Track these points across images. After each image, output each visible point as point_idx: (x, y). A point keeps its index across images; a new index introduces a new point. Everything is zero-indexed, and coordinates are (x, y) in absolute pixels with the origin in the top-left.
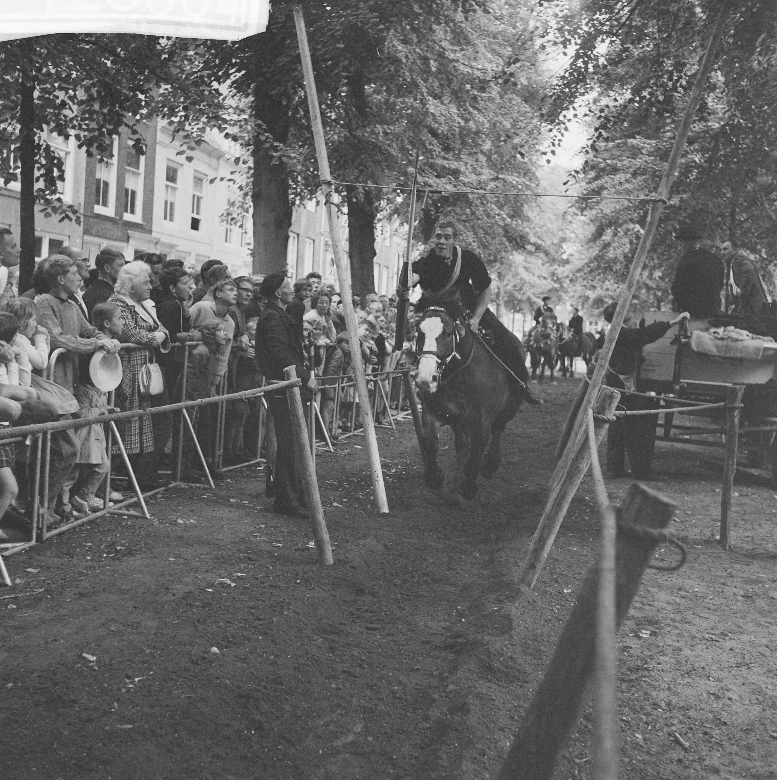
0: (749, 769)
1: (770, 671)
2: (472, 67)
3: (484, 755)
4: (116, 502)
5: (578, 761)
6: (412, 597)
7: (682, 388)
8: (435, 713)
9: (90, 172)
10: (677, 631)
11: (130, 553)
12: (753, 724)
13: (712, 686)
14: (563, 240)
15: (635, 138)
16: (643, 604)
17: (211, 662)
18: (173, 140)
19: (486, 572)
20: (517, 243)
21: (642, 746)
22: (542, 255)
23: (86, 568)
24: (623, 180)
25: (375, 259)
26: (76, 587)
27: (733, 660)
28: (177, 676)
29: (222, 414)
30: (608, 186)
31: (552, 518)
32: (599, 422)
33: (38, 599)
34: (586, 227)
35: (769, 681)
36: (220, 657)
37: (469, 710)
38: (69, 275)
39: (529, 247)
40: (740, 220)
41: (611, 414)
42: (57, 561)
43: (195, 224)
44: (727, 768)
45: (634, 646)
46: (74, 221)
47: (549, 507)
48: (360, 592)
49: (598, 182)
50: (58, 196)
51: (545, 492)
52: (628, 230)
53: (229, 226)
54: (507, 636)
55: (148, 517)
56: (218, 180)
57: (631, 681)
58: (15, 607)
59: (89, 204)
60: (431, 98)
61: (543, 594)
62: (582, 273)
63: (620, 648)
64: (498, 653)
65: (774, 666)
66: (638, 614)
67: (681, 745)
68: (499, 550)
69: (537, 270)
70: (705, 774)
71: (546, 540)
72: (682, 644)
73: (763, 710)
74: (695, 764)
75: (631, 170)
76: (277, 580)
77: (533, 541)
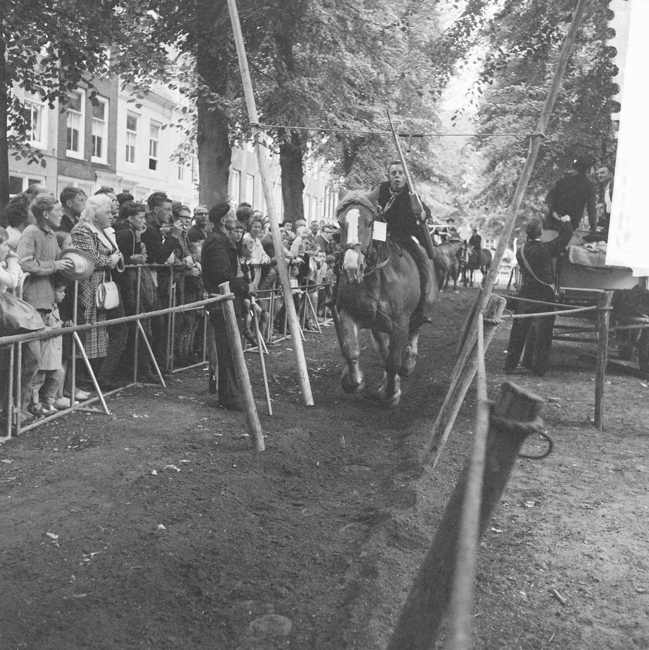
0: (618, 621)
1: (636, 534)
3: (390, 612)
4: (81, 401)
6: (332, 477)
7: (561, 294)
8: (349, 576)
9: (62, 123)
10: (557, 502)
11: (91, 444)
12: (621, 581)
13: (587, 548)
14: (464, 172)
15: (520, 85)
16: (528, 478)
17: (157, 538)
19: (396, 454)
20: (423, 175)
21: (525, 602)
22: (445, 185)
23: (53, 458)
24: (511, 121)
25: (304, 191)
26: (44, 475)
27: (605, 525)
28: (128, 550)
29: (172, 324)
30: (499, 125)
31: (450, 409)
32: (487, 325)
33: (11, 486)
34: (482, 161)
35: (636, 542)
36: (166, 533)
37: (378, 574)
38: (53, 211)
39: (434, 179)
41: (499, 317)
42: (29, 453)
43: (153, 165)
44: (598, 620)
45: (520, 515)
47: (448, 397)
48: (288, 473)
49: (491, 123)
50: (26, 142)
51: (446, 384)
52: (516, 161)
53: (180, 165)
54: (411, 509)
55: (108, 413)
56: (168, 126)
57: (517, 545)
59: (62, 150)
60: (348, 54)
61: (444, 472)
62: (479, 200)
63: (508, 517)
64: (404, 524)
65: (639, 530)
66: (524, 487)
67: (559, 600)
68: (407, 435)
69: (441, 197)
70: (579, 626)
71: (445, 426)
72: (561, 512)
73: (630, 568)
74: (571, 617)
75: (517, 112)
76: (217, 465)
77: (434, 427)
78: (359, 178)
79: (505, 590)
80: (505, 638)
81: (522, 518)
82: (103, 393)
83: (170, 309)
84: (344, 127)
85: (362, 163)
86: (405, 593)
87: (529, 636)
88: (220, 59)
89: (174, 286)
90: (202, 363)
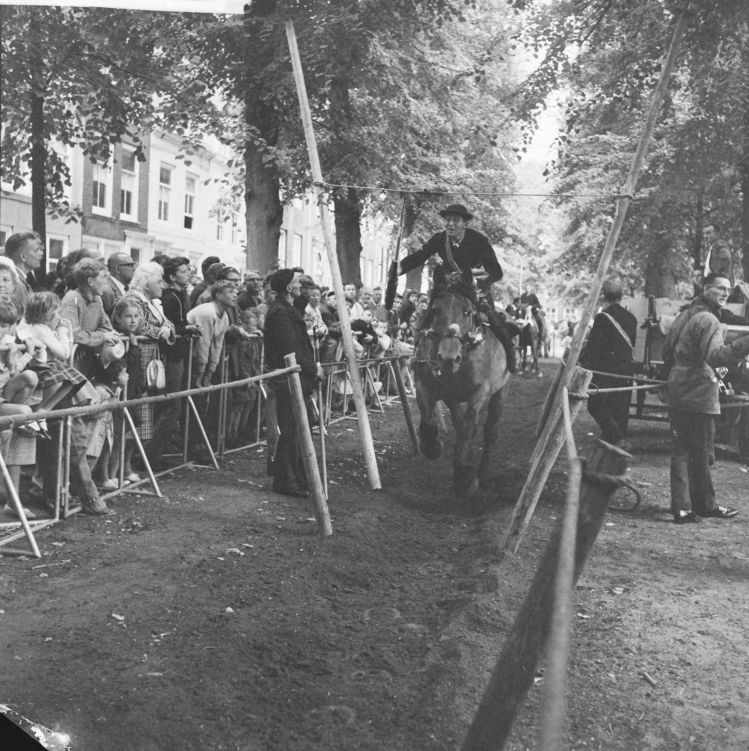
0: (710, 701)
1: (730, 620)
2: (450, 69)
3: (475, 691)
7: (652, 369)
8: (430, 659)
9: (88, 175)
10: (648, 588)
11: (146, 527)
12: (714, 665)
13: (679, 633)
14: (540, 231)
15: (606, 134)
16: (617, 565)
17: (227, 620)
19: (473, 540)
20: (495, 236)
21: (614, 684)
22: (519, 247)
23: (107, 541)
24: (595, 174)
25: (362, 254)
26: (100, 558)
27: (698, 611)
28: (198, 631)
29: (224, 401)
30: (582, 179)
31: (532, 490)
32: (573, 400)
33: (66, 569)
34: (562, 219)
35: (730, 628)
36: (236, 616)
37: (460, 656)
38: (98, 278)
39: (507, 240)
41: (585, 392)
42: (80, 536)
43: (188, 223)
44: (690, 701)
45: (608, 601)
46: (79, 223)
47: (530, 477)
49: (573, 176)
50: (64, 199)
51: (526, 468)
52: (601, 221)
53: (220, 224)
54: (493, 594)
55: (160, 496)
56: (212, 182)
57: (606, 630)
58: (46, 575)
59: (87, 206)
60: (412, 100)
61: (526, 557)
62: (559, 265)
63: (596, 603)
64: (486, 608)
65: (735, 617)
66: (612, 574)
67: (649, 681)
68: (485, 520)
69: (516, 260)
70: (670, 706)
71: (527, 508)
72: (651, 599)
73: (724, 653)
74: (661, 698)
75: (602, 165)
76: (282, 549)
77: (515, 510)
78: (423, 237)
79: (594, 673)
80: (594, 717)
81: (610, 601)
82: (154, 474)
83: (222, 385)
84: (408, 181)
85: (427, 222)
86: (489, 673)
87: (618, 715)
89: (225, 359)
90: (254, 445)
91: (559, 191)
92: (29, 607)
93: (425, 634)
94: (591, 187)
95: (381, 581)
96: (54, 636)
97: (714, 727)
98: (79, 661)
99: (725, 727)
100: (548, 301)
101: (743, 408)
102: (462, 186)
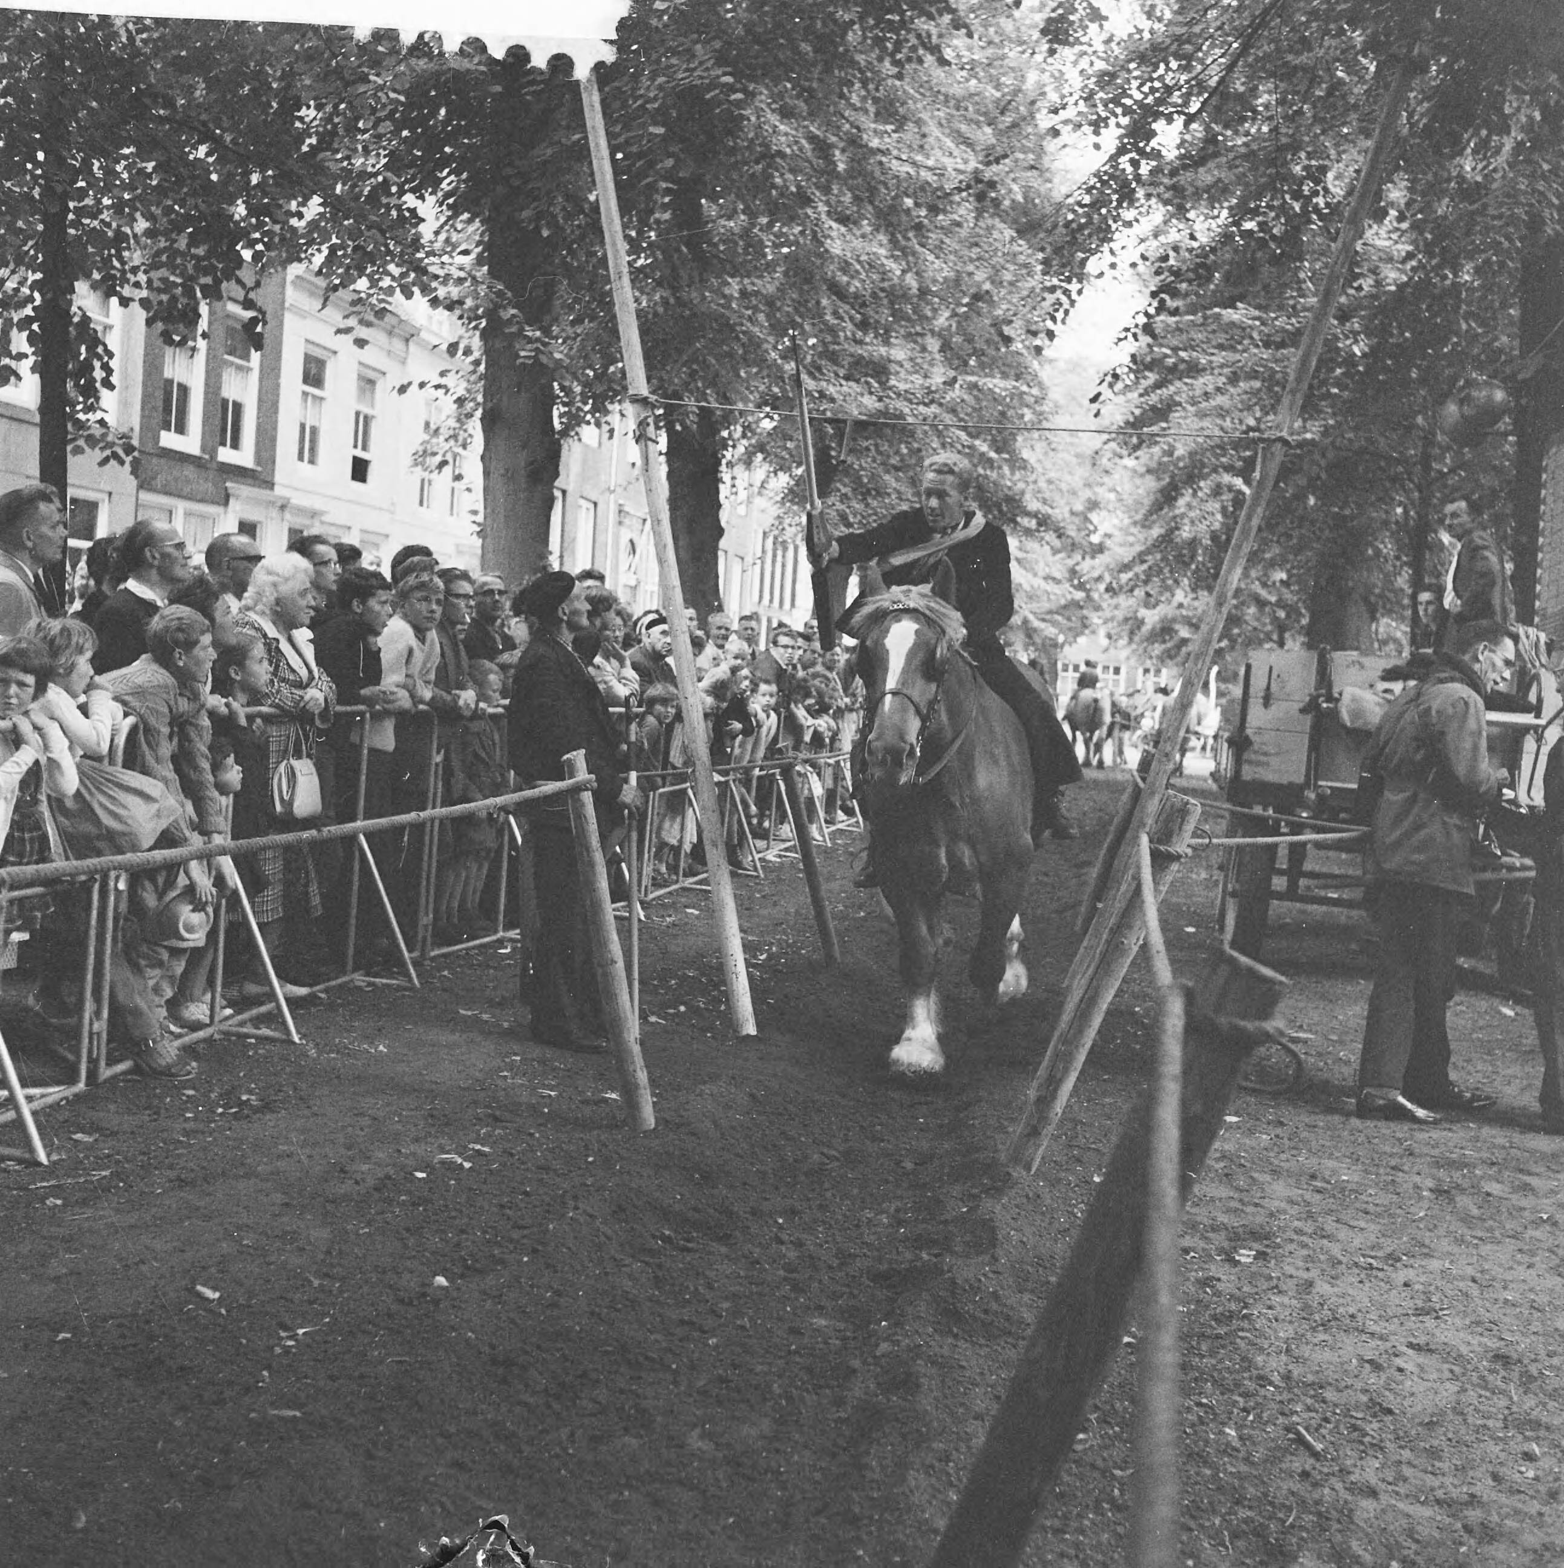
0: (1432, 1489)
1: (1478, 1323)
2: (914, 164)
3: (948, 1459)
5: (1118, 1473)
7: (1321, 798)
8: (856, 1391)
9: (152, 366)
10: (1305, 1252)
11: (267, 1107)
12: (1442, 1413)
13: (1369, 1347)
14: (1093, 505)
15: (1235, 308)
16: (1242, 1202)
17: (436, 1302)
18: (324, 306)
19: (945, 1145)
20: (1000, 511)
21: (1236, 1449)
22: (1050, 537)
23: (187, 1133)
24: (1210, 388)
25: (723, 543)
26: (171, 1167)
27: (1408, 1303)
28: (375, 1325)
29: (431, 845)
30: (1183, 399)
31: (1071, 1040)
32: (1160, 860)
33: (106, 1187)
34: (1138, 481)
35: (1475, 1339)
36: (454, 1295)
37: (918, 1386)
39: (1025, 521)
40: (1440, 472)
41: (1184, 844)
42: (129, 1122)
43: (360, 470)
44: (1390, 1488)
45: (1223, 1277)
46: (127, 467)
47: (1066, 1017)
49: (1164, 392)
50: (99, 415)
51: (1057, 997)
52: (1219, 486)
53: (426, 475)
54: (987, 1258)
55: (297, 1040)
56: (414, 388)
57: (1218, 1337)
58: (59, 1202)
59: (150, 431)
60: (834, 225)
61: (1054, 1183)
62: (1130, 575)
63: (1198, 1281)
64: (972, 1287)
65: (1485, 1316)
66: (1233, 1221)
67: (1308, 1447)
68: (968, 1105)
69: (1042, 564)
70: (1350, 1498)
71: (1060, 1081)
72: (1314, 1274)
73: (1463, 1390)
74: (1333, 1480)
75: (1226, 371)
76: (550, 1157)
77: (1035, 1084)
78: (848, 513)
79: (1193, 1426)
80: (1193, 1517)
81: (1227, 1279)
84: (822, 394)
85: (857, 480)
86: (979, 1423)
87: (1243, 1513)
88: (545, 233)
89: (438, 759)
90: (494, 938)
91: (1136, 424)
92: (24, 1269)
93: (844, 1339)
94: (1202, 415)
95: (754, 1229)
96: (74, 1330)
97: (1440, 1544)
98: (127, 1383)
99: (1461, 1544)
100: (1106, 650)
101: (1510, 882)
102: (934, 409)
